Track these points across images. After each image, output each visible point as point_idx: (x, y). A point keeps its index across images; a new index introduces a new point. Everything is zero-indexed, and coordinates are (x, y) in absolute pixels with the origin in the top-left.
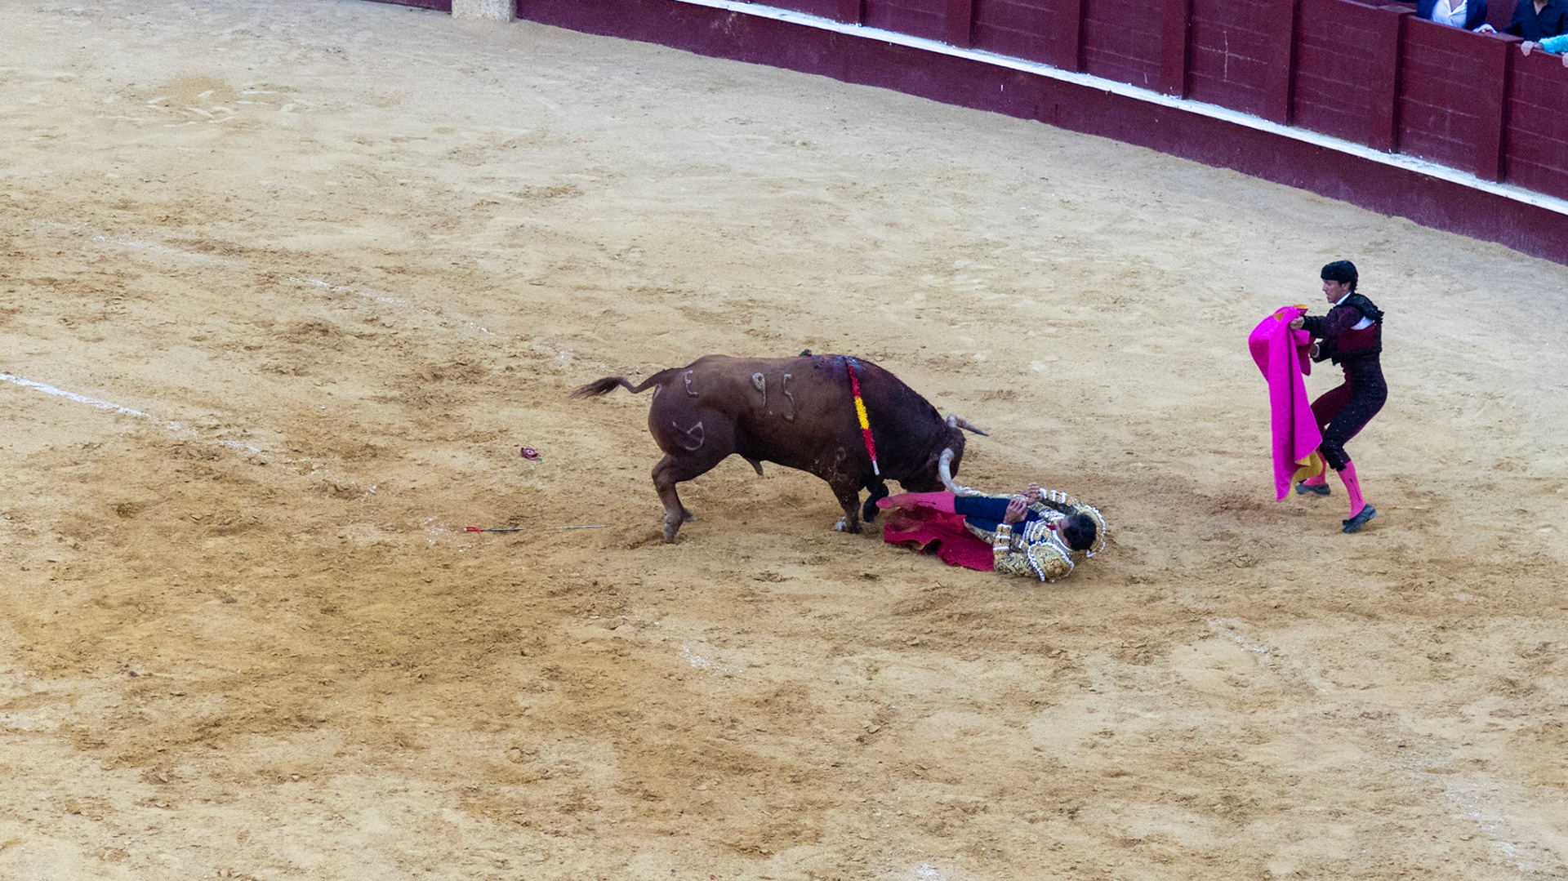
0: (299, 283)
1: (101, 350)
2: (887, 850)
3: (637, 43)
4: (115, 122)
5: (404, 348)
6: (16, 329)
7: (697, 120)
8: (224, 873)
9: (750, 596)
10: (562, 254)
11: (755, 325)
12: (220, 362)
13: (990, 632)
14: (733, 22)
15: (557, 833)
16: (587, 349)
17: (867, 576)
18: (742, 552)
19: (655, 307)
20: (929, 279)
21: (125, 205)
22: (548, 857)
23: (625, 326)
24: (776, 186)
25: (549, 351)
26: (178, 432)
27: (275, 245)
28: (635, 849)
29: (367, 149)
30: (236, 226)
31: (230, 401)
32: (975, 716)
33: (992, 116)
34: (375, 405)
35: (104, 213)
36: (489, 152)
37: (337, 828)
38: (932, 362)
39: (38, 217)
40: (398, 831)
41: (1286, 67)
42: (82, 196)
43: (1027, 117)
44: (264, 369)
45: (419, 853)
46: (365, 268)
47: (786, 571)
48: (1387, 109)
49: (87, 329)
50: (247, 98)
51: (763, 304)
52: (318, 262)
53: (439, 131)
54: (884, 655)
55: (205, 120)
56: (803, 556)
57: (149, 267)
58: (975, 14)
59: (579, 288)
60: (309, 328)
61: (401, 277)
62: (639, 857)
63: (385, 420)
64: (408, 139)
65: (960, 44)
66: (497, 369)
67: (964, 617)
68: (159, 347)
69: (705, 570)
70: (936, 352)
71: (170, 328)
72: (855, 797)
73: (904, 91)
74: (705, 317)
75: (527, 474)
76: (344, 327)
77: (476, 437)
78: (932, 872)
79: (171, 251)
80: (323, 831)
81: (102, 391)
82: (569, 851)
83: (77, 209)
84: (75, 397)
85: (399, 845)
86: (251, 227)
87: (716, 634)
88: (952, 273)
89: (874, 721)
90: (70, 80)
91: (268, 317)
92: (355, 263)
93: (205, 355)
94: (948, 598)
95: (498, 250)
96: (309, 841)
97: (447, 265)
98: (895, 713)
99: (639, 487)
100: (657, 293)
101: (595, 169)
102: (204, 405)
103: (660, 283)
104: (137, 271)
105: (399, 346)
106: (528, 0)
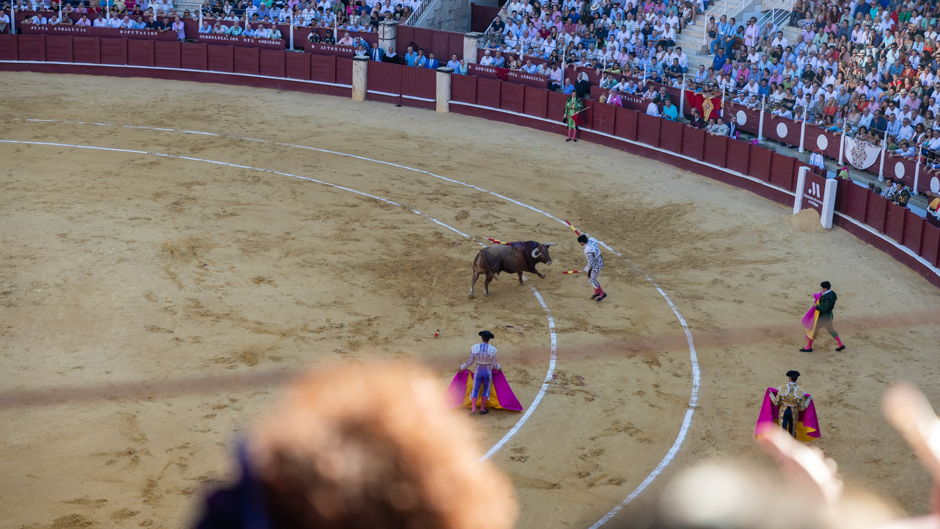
3: (475, 117)
7: (489, 133)
14: (495, 113)
33: (551, 133)
41: (613, 123)
43: (558, 133)
48: (635, 132)
58: (547, 112)
65: (544, 118)
73: (532, 128)
106: (452, 108)
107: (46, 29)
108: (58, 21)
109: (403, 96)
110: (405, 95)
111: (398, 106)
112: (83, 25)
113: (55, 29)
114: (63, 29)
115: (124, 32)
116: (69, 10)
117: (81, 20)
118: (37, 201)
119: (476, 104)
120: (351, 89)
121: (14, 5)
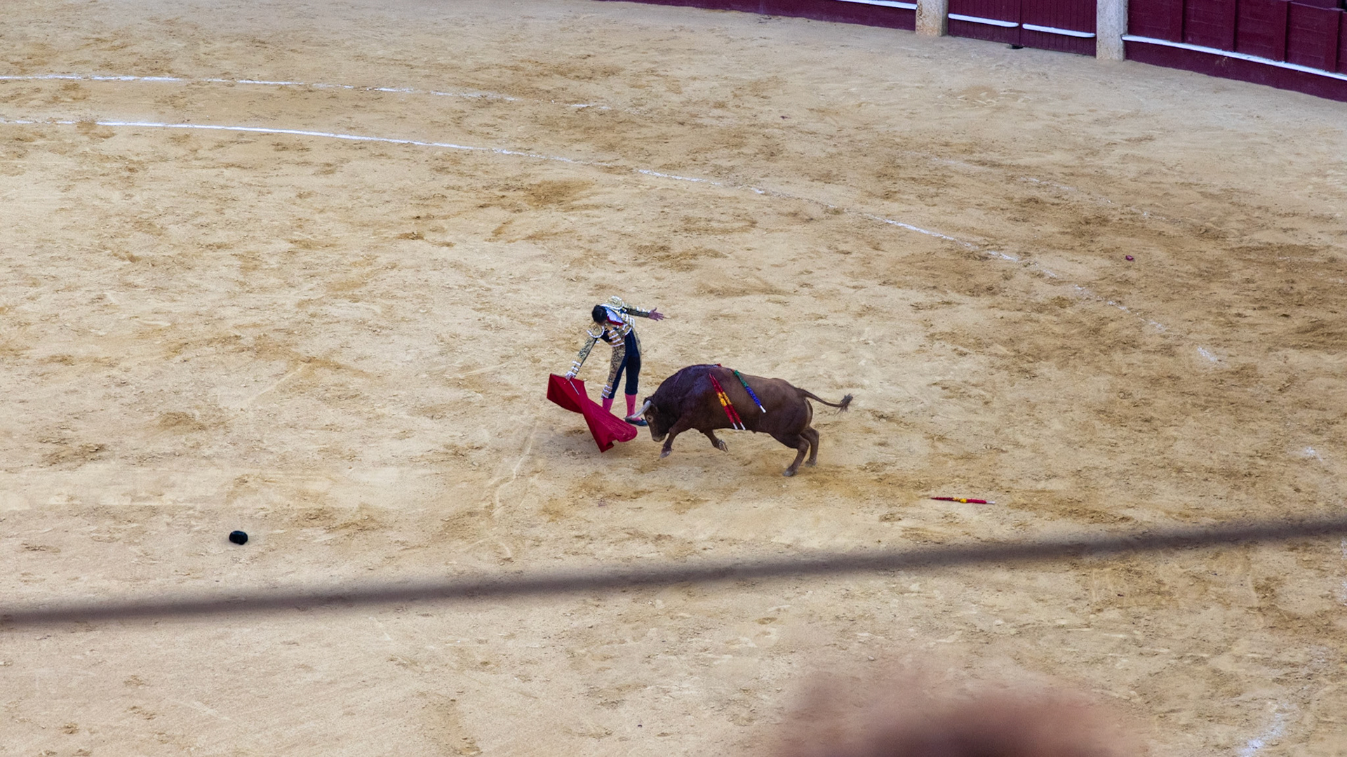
0: (1025, 180)
1: (934, 210)
2: (1291, 441)
3: (1181, 71)
4: (943, 106)
5: (1073, 210)
6: (896, 200)
7: (1208, 106)
8: (988, 447)
9: (1231, 324)
10: (1146, 167)
11: (1235, 199)
12: (989, 216)
13: (1341, 341)
14: (1226, 62)
15: (1140, 431)
16: (1156, 211)
17: (1285, 315)
18: (1226, 304)
19: (1190, 192)
20: (1315, 179)
21: (947, 145)
22: (1136, 442)
23: (1172, 200)
24: (1245, 136)
25: (1139, 211)
26: (971, 248)
27: (1014, 163)
28: (1176, 439)
29: (1057, 119)
30: (997, 154)
31: (993, 233)
32: (1334, 380)
34: (1059, 236)
35: (937, 148)
36: (1113, 121)
37: (1040, 428)
38: (1316, 217)
39: (907, 149)
40: (1068, 429)
42: (928, 140)
44: (1009, 219)
45: (1077, 439)
46: (1055, 173)
47: (1248, 312)
49: (929, 200)
50: (1003, 96)
51: (1238, 191)
52: (1034, 170)
53: (1090, 111)
54: (1291, 351)
55: (983, 106)
56: (1254, 306)
57: (957, 173)
58: (1338, 58)
59: (1153, 183)
60: (1030, 200)
61: (1072, 177)
62: (1177, 442)
63: (1063, 242)
64: (1075, 115)
65: (1331, 71)
66: (1115, 220)
67: (1329, 334)
68: (962, 209)
69: (1209, 312)
70: (1318, 213)
71: (966, 200)
72: (1277, 417)
73: (1304, 92)
74: (1212, 196)
75: (1128, 268)
76: (1045, 200)
77: (1106, 251)
78: (1312, 451)
79: (967, 165)
80: (1033, 428)
81: (936, 228)
82: (1146, 439)
83: (924, 146)
84: (922, 231)
85: (1068, 436)
86: (1004, 154)
87: (1214, 341)
88: (1325, 176)
89: (1287, 382)
90: (922, 87)
91: (1011, 195)
92: (1051, 171)
93: (983, 212)
94: (1323, 326)
95: (1116, 165)
96: (1027, 433)
97: (1093, 172)
98: (1297, 378)
99: (1180, 274)
100: (1190, 185)
101: (1161, 129)
102: (981, 235)
103: (1191, 180)
104: (952, 175)
105: (1071, 209)
106: (1131, 51)
109: (1026, 26)
110: (1029, 23)
111: (1015, 47)
119: (1183, 41)
120: (914, 11)
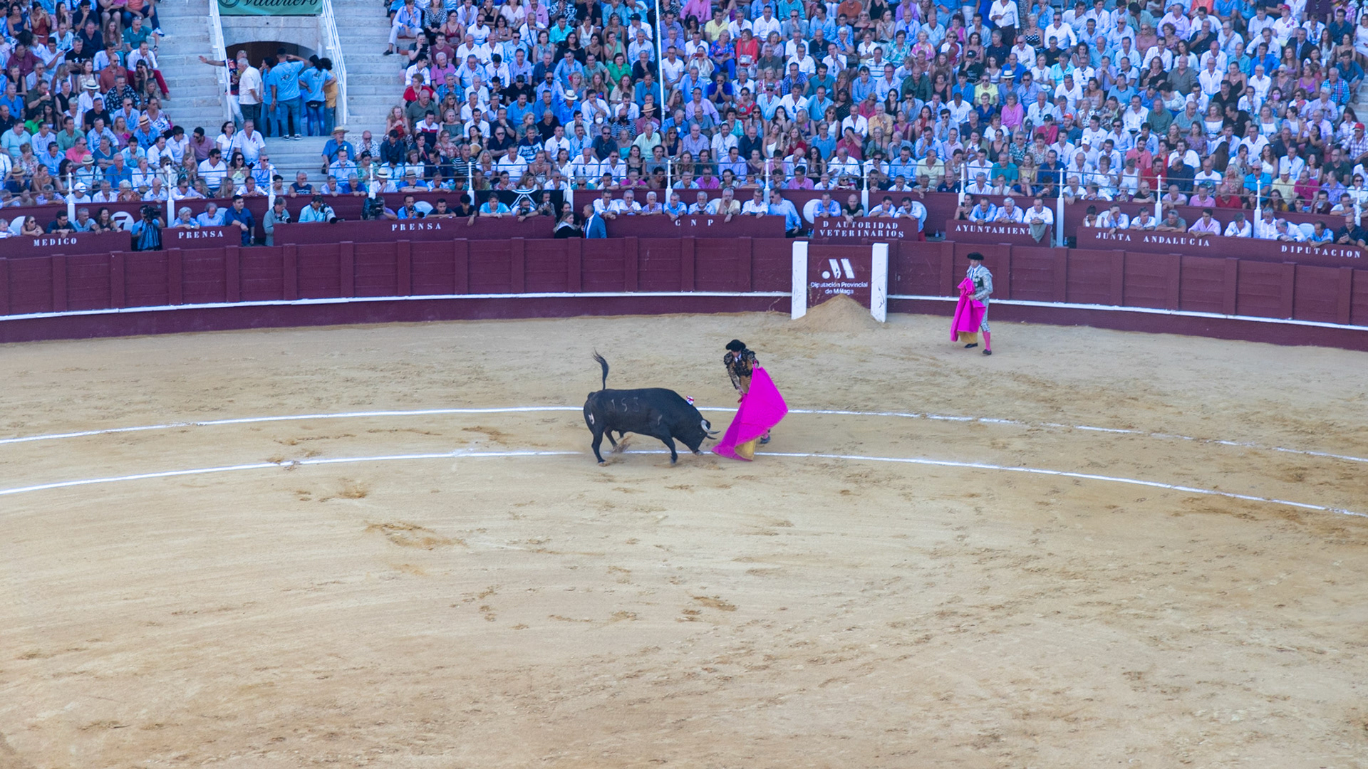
107: (1128, 238)
108: (1153, 222)
112: (1203, 230)
113: (1147, 239)
114: (1161, 240)
115: (1289, 249)
116: (1175, 199)
117: (1200, 222)
118: (1087, 599)
121: (1064, 187)
